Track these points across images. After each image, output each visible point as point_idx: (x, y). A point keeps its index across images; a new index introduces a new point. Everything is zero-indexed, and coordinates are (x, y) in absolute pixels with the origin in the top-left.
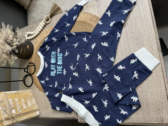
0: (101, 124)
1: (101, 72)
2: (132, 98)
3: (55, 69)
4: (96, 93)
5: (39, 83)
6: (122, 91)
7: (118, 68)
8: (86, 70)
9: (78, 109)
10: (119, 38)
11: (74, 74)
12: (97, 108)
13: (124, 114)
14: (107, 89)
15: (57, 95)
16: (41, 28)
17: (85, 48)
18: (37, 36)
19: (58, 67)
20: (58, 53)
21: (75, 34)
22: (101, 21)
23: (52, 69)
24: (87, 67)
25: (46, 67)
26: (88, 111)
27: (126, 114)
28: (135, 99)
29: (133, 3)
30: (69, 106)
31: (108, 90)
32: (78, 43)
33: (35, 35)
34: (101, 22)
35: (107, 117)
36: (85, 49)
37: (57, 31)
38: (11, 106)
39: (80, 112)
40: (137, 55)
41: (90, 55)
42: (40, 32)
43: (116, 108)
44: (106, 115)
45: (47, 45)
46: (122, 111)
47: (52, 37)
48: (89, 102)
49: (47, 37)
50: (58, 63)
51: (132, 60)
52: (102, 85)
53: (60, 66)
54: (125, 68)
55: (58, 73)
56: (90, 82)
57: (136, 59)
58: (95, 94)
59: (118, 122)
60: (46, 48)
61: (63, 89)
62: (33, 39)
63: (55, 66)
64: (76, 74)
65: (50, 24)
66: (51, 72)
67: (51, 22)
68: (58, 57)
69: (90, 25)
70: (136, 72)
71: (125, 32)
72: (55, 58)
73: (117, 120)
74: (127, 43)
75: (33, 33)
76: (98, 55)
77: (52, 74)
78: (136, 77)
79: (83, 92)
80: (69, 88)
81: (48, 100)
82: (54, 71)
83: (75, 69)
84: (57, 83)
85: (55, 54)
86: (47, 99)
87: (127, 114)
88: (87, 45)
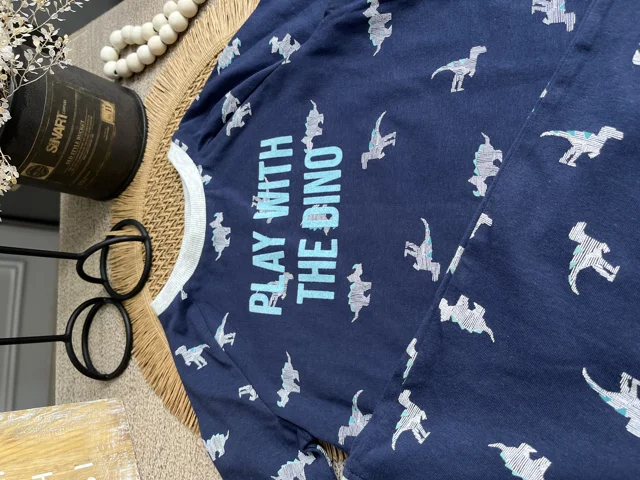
3: (281, 262)
5: (171, 360)
8: (573, 278)
15: (292, 474)
17: (560, 83)
18: (169, 48)
19: (310, 246)
20: (310, 145)
23: (258, 261)
24: (591, 255)
25: (220, 248)
32: (482, 49)
33: (156, 42)
36: (559, 91)
41: (619, 136)
42: (191, 21)
45: (228, 95)
47: (266, 34)
53: (318, 245)
55: (302, 294)
56: (630, 405)
60: (225, 112)
62: (147, 68)
63: (281, 242)
64: (466, 315)
66: (254, 287)
68: (307, 176)
72: (286, 183)
75: (148, 27)
77: (258, 303)
80: (401, 427)
82: (273, 276)
84: (296, 375)
85: (289, 152)
88: (584, 48)
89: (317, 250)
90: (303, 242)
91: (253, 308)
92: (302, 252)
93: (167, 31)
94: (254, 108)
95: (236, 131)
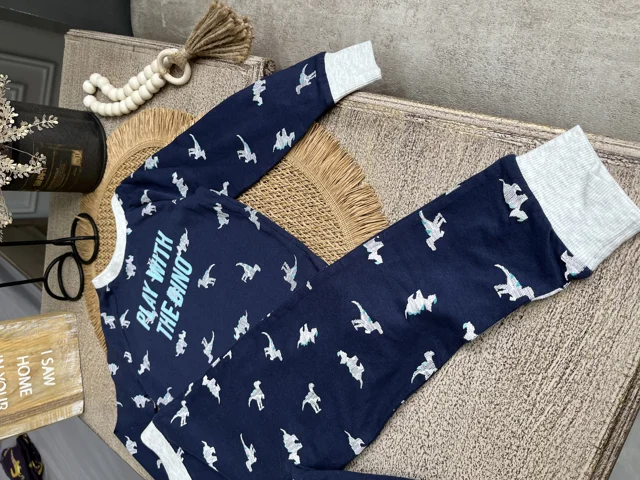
1: (294, 457)
3: (154, 305)
8: (250, 400)
11: (205, 381)
15: (140, 401)
16: (146, 91)
17: (275, 315)
18: (124, 115)
19: (167, 307)
20: (180, 253)
21: (258, 224)
22: (381, 245)
23: (145, 296)
24: (258, 396)
25: (129, 274)
29: (570, 276)
32: (259, 269)
33: (117, 107)
34: (379, 252)
36: (274, 319)
41: (281, 358)
42: (139, 107)
45: (145, 191)
47: (173, 167)
49: (157, 159)
50: (169, 294)
53: (171, 308)
55: (160, 328)
56: (251, 455)
60: (143, 200)
61: (160, 400)
63: (156, 295)
64: (213, 387)
66: (141, 308)
68: (174, 269)
72: (165, 264)
74: (445, 423)
76: (311, 387)
77: (141, 318)
80: (178, 414)
82: (150, 309)
83: (215, 363)
84: (149, 362)
85: (170, 248)
89: (170, 312)
90: (165, 303)
91: (138, 318)
92: (163, 308)
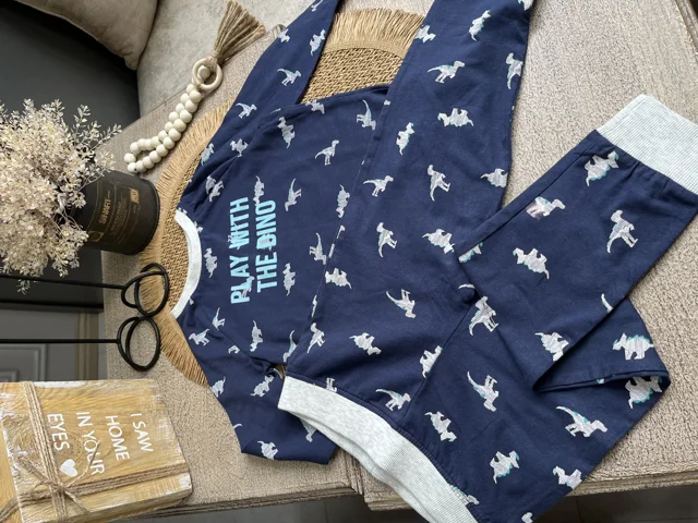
0: (476, 502)
1: (448, 248)
2: (617, 346)
3: (247, 271)
4: (438, 350)
5: (187, 345)
6: (564, 320)
7: (529, 211)
8: (380, 250)
9: (358, 439)
10: (518, 80)
12: (448, 422)
13: (587, 435)
14: (486, 324)
15: (261, 389)
16: (186, 114)
17: (369, 156)
18: (170, 151)
19: (262, 259)
20: (258, 201)
21: (321, 107)
22: (427, 28)
23: (234, 273)
24: (386, 237)
25: (211, 270)
26: (407, 442)
27: (598, 431)
28: (633, 347)
30: (317, 431)
31: (491, 327)
32: (337, 142)
33: (161, 149)
34: (429, 32)
35: (504, 464)
36: (369, 161)
37: (247, 110)
38: (59, 443)
39: (369, 451)
40: (612, 138)
41: (391, 179)
42: (183, 133)
43: (540, 410)
44: (498, 454)
45: (209, 178)
46: (575, 418)
47: (228, 140)
48: (409, 400)
49: (211, 145)
50: (259, 247)
51: (593, 163)
52: (462, 308)
53: (267, 257)
54: (563, 207)
55: (260, 286)
56: (406, 304)
57: (613, 155)
58: (433, 352)
59: (563, 478)
60: (208, 188)
61: (286, 356)
62: (156, 165)
63: (246, 259)
64: (338, 278)
65: (219, 92)
66: (233, 288)
67: (224, 83)
68: (258, 219)
69: (381, 55)
70: (619, 212)
71: (541, 50)
72: (246, 225)
73: (558, 471)
74: (557, 95)
75: (155, 139)
76: (431, 171)
77: (236, 297)
78: (625, 239)
79: (374, 354)
80: (312, 343)
81: (226, 418)
82: (243, 280)
83: (330, 255)
84: (259, 332)
85: (247, 207)
86: (221, 415)
87: (604, 430)
88: (377, 139)
89: (267, 260)
90: (258, 257)
91: (233, 301)
92: (258, 262)
93: (168, 141)
94: (224, 184)
95: (215, 198)
